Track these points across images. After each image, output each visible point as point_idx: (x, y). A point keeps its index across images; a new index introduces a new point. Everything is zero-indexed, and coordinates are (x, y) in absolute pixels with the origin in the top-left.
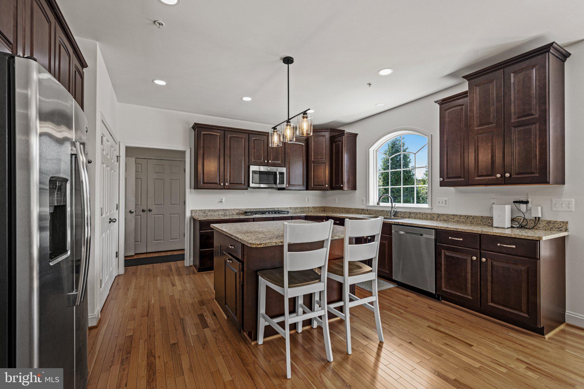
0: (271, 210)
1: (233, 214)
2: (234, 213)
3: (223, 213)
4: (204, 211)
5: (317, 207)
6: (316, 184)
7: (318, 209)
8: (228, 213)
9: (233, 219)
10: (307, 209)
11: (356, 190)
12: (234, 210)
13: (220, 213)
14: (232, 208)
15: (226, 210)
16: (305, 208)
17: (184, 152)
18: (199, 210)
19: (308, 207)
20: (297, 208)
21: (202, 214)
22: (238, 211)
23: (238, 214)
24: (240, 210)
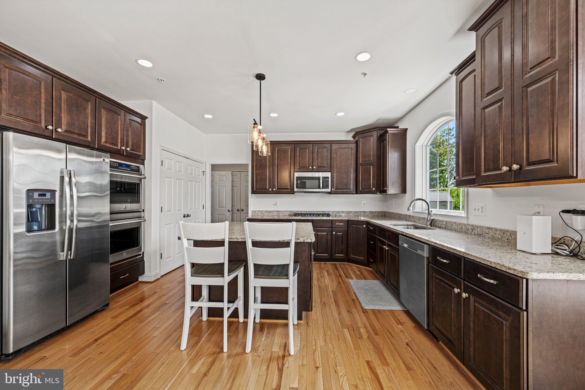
0: (322, 213)
1: (285, 215)
2: (287, 214)
3: (277, 214)
4: (262, 212)
5: (376, 212)
6: (364, 188)
7: (376, 213)
8: (281, 214)
9: (274, 219)
10: (363, 213)
11: (406, 193)
12: (286, 211)
13: (275, 214)
14: (285, 210)
15: (279, 211)
16: (361, 212)
17: (247, 165)
18: (258, 211)
19: (364, 212)
20: (350, 212)
21: (260, 214)
22: (289, 213)
23: (290, 215)
24: (291, 211)
